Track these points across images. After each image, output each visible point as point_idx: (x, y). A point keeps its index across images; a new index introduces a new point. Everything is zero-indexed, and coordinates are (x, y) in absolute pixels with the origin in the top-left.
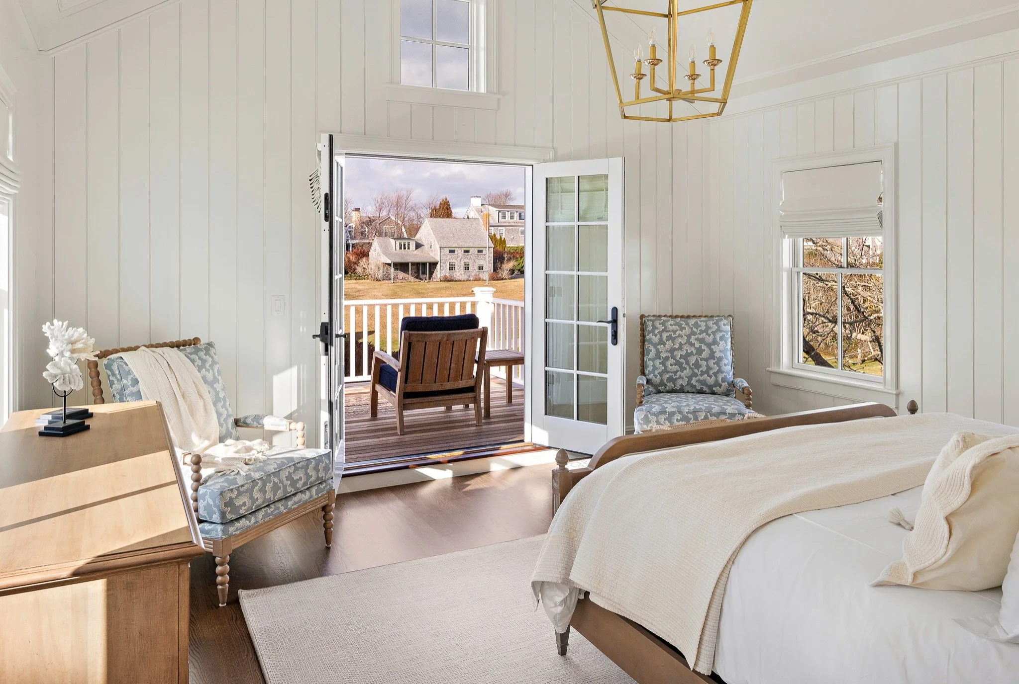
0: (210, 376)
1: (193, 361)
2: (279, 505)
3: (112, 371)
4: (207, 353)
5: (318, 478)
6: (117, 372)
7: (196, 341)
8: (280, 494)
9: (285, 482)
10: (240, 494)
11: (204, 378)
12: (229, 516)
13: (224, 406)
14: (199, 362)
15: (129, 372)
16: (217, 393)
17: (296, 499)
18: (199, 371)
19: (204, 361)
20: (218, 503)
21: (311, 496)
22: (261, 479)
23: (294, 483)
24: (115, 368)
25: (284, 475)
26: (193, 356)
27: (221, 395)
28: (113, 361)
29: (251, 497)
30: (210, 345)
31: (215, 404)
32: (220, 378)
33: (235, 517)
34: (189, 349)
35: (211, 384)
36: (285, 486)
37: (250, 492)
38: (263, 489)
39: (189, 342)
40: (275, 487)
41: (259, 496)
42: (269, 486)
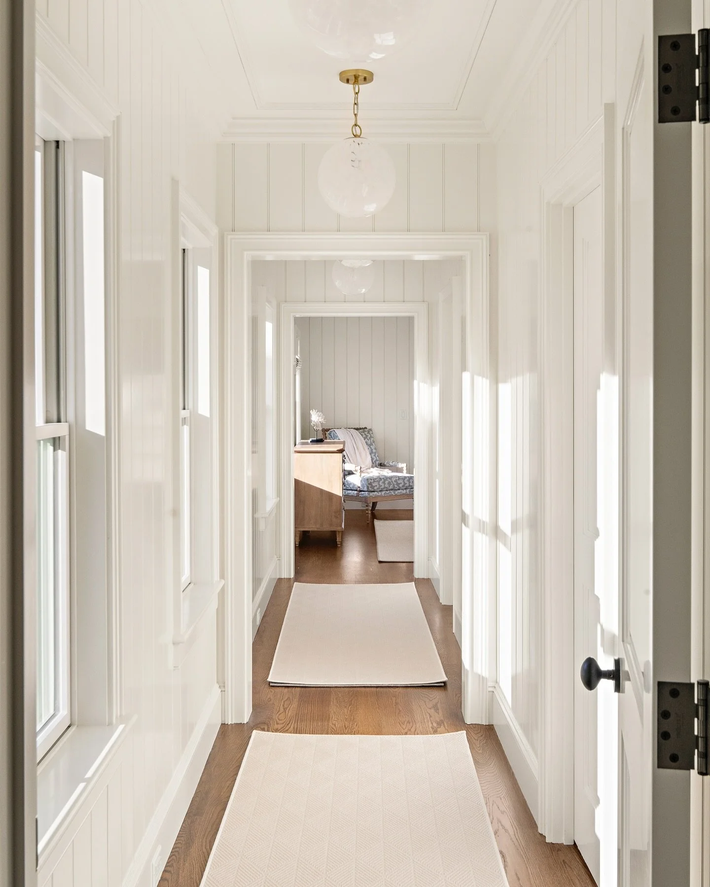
0: (369, 442)
1: (362, 435)
2: (392, 491)
3: (331, 435)
4: (368, 433)
5: (410, 486)
6: (333, 436)
7: (366, 428)
8: (391, 487)
9: (394, 483)
10: (374, 481)
11: (366, 442)
12: (370, 489)
13: (375, 456)
14: (365, 436)
15: (337, 437)
16: (372, 450)
17: (399, 491)
18: (364, 439)
19: (367, 436)
20: (366, 483)
21: (406, 492)
22: (384, 478)
23: (398, 484)
24: (332, 435)
25: (393, 480)
26: (362, 433)
27: (374, 451)
28: (331, 431)
29: (379, 484)
30: (371, 430)
31: (371, 454)
32: (374, 444)
33: (372, 490)
34: (362, 431)
35: (369, 445)
36: (394, 485)
37: (379, 482)
38: (384, 483)
39: (363, 428)
40: (389, 484)
41: (383, 485)
42: (386, 482)
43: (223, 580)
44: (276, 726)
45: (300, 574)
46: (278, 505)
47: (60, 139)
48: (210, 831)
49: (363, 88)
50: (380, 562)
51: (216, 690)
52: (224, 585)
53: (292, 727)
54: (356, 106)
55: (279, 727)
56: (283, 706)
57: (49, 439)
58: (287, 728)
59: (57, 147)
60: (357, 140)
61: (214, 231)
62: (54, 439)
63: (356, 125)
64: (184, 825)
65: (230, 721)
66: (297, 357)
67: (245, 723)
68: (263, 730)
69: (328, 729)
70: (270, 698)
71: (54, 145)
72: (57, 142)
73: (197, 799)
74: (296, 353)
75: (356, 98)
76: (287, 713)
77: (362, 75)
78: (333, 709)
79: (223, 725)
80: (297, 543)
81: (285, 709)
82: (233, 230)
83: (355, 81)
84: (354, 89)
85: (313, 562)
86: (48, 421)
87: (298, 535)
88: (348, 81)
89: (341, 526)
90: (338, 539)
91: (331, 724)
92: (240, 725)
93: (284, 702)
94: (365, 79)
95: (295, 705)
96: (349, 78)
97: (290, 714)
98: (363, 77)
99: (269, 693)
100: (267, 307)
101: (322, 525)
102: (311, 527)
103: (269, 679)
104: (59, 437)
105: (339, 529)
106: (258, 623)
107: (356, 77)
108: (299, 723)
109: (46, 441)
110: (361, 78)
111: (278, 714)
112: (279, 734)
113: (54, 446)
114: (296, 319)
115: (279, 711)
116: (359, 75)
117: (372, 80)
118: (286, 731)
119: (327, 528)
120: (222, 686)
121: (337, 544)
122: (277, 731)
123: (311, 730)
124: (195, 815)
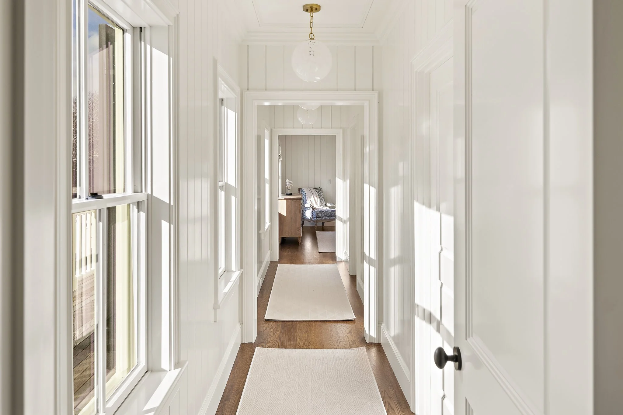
0: (320, 194)
2: (328, 217)
5: (334, 215)
13: (322, 201)
17: (332, 217)
18: (318, 193)
19: (319, 191)
23: (331, 214)
25: (329, 212)
27: (322, 198)
29: (321, 214)
30: (321, 189)
31: (320, 200)
35: (320, 196)
36: (329, 214)
37: (321, 213)
38: (324, 213)
39: (317, 188)
40: (327, 214)
41: (323, 214)
42: (325, 213)
43: (242, 269)
44: (269, 344)
45: (281, 259)
46: (270, 226)
47: (143, 26)
48: (233, 411)
49: (315, 14)
50: (319, 253)
51: (238, 327)
52: (243, 272)
53: (277, 345)
54: (311, 23)
55: (271, 344)
56: (273, 332)
57: (135, 202)
58: (275, 346)
59: (141, 31)
60: (312, 41)
61: (238, 90)
62: (138, 202)
63: (311, 33)
64: (219, 407)
65: (245, 342)
66: (280, 155)
67: (254, 342)
68: (263, 347)
69: (296, 346)
70: (266, 328)
71: (139, 30)
72: (141, 28)
73: (227, 390)
74: (279, 153)
75: (312, 19)
76: (275, 336)
77: (315, 7)
78: (299, 333)
79: (242, 344)
80: (280, 243)
81: (274, 334)
82: (248, 90)
83: (311, 10)
84: (311, 14)
85: (287, 253)
86: (135, 192)
87: (280, 239)
88: (307, 10)
89: (300, 235)
90: (299, 241)
91: (297, 343)
92: (251, 344)
93: (273, 330)
94: (316, 9)
95: (279, 331)
96: (308, 9)
97: (276, 336)
98: (315, 8)
99: (266, 325)
100: (265, 130)
101: (291, 235)
102: (286, 235)
103: (265, 318)
104: (141, 201)
105: (299, 236)
106: (261, 286)
107: (312, 8)
108: (281, 343)
109: (133, 204)
110: (314, 9)
111: (271, 337)
112: (271, 349)
113: (138, 208)
114: (279, 136)
115: (271, 335)
116: (313, 7)
117: (320, 10)
118: (275, 347)
119: (294, 236)
120: (242, 323)
121: (298, 244)
122: (270, 347)
123: (287, 346)
124: (225, 400)
